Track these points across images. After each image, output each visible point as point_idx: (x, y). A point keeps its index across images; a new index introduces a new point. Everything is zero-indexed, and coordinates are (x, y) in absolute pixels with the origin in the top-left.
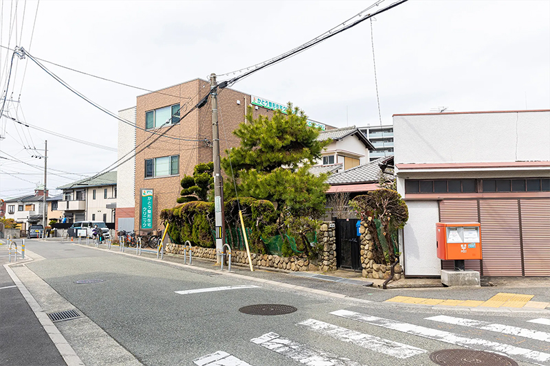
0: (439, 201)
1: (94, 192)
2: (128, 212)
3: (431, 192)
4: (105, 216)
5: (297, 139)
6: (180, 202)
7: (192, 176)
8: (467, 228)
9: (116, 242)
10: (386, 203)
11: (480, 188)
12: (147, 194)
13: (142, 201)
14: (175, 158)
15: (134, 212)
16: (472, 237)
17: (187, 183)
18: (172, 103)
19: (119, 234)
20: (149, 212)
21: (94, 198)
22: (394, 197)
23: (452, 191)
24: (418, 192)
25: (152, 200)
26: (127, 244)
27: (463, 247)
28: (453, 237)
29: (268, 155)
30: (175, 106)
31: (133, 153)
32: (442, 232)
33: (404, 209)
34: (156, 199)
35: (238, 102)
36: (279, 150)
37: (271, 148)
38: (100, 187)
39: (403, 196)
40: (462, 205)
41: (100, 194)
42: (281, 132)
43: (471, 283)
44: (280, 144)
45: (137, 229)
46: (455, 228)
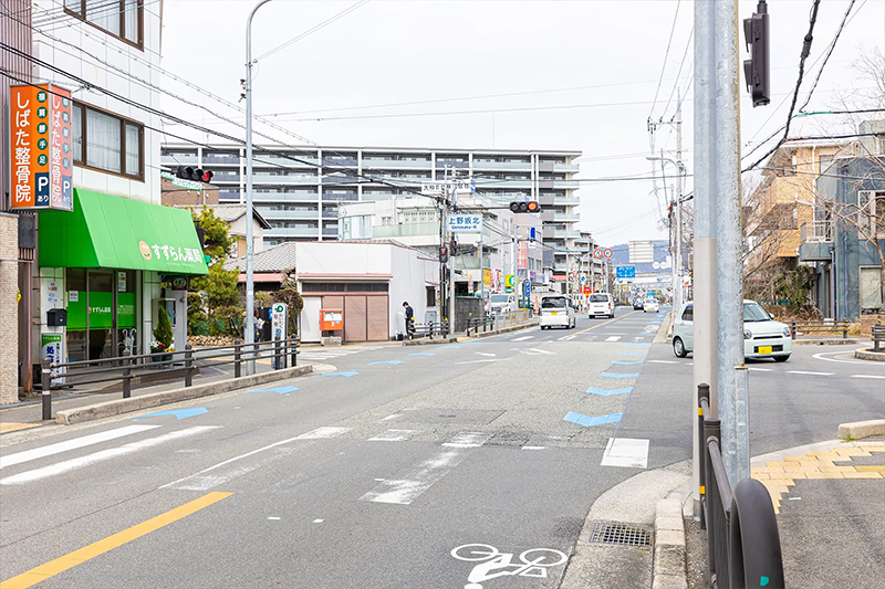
0: (322, 296)
3: (318, 291)
8: (335, 312)
10: (290, 297)
11: (345, 289)
16: (338, 318)
22: (295, 294)
23: (330, 290)
24: (309, 291)
27: (333, 323)
28: (328, 318)
32: (323, 313)
33: (301, 301)
39: (301, 293)
40: (334, 299)
43: (336, 343)
46: (329, 312)
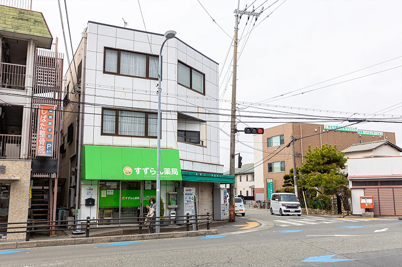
0: (364, 189)
1: (240, 177)
2: (261, 190)
4: (247, 191)
5: (330, 159)
6: (283, 186)
7: (289, 174)
8: (368, 198)
9: (255, 207)
11: (379, 184)
12: (270, 181)
13: (267, 185)
14: (282, 162)
15: (263, 190)
16: (370, 201)
17: (286, 178)
18: (280, 134)
19: (257, 202)
20: (271, 190)
21: (241, 181)
23: (369, 185)
24: (357, 186)
25: (272, 185)
26: (261, 207)
27: (367, 204)
28: (363, 201)
29: (317, 167)
30: (282, 136)
31: (262, 161)
33: (350, 192)
34: (275, 184)
35: (316, 130)
36: (322, 165)
37: (319, 164)
38: (244, 174)
39: (351, 187)
40: (373, 190)
41: (244, 178)
42: (323, 156)
43: (370, 216)
44: (322, 162)
45: (266, 199)
46: (364, 198)
